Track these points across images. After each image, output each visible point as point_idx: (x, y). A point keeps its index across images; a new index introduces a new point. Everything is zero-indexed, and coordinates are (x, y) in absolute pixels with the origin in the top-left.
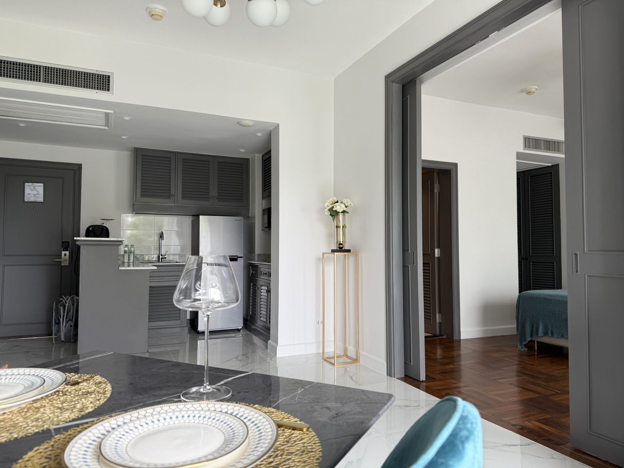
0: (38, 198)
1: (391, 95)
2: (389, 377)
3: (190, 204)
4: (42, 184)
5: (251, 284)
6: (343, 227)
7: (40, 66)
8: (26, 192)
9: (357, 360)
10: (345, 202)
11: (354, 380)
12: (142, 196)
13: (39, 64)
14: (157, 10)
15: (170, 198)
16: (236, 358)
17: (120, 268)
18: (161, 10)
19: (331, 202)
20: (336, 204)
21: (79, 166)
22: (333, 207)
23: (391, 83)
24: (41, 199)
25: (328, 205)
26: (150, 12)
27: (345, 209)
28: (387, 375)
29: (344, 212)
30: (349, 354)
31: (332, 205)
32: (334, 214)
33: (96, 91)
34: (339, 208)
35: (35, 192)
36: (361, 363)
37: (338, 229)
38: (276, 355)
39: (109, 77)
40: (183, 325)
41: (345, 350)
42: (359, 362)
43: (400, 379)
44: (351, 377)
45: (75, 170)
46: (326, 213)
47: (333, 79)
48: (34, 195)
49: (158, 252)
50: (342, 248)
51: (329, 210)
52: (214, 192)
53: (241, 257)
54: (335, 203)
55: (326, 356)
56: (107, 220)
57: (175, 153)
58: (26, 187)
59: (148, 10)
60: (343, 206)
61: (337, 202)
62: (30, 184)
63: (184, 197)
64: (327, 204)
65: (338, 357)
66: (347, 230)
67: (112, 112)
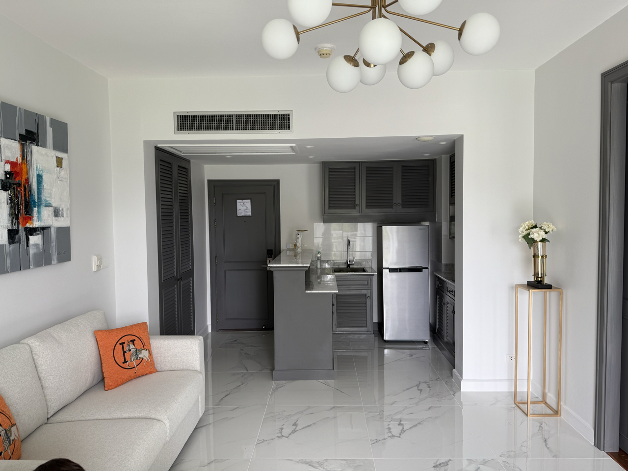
0: (247, 212)
1: (609, 100)
2: (596, 449)
3: (374, 212)
4: (249, 200)
5: (438, 297)
6: (542, 256)
7: (232, 115)
8: (238, 208)
9: (557, 412)
10: (545, 227)
11: (548, 446)
12: (330, 208)
13: (231, 114)
14: (325, 49)
15: (355, 208)
16: (418, 386)
17: (306, 292)
18: (329, 48)
19: (527, 227)
20: (534, 230)
21: (278, 181)
22: (529, 234)
23: (610, 84)
24: (249, 214)
25: (523, 230)
26: (318, 52)
27: (545, 236)
28: (595, 444)
29: (543, 240)
30: (548, 401)
31: (528, 231)
32: (531, 242)
33: (279, 131)
34: (537, 235)
35: (245, 208)
36: (562, 417)
37: (537, 259)
38: (460, 389)
39: (289, 115)
40: (370, 333)
41: (544, 395)
42: (560, 416)
43: (612, 455)
44: (545, 441)
45: (274, 185)
46: (520, 240)
47: (534, 70)
48: (245, 210)
49: (346, 259)
50: (541, 281)
51: (524, 237)
52: (397, 198)
53: (426, 268)
54: (532, 228)
55: (518, 399)
56: (301, 231)
57: (359, 162)
58: (238, 203)
59: (317, 50)
60: (542, 233)
61: (535, 227)
62: (241, 201)
63: (368, 207)
64: (521, 229)
65: (534, 403)
66: (547, 260)
67: (294, 145)
